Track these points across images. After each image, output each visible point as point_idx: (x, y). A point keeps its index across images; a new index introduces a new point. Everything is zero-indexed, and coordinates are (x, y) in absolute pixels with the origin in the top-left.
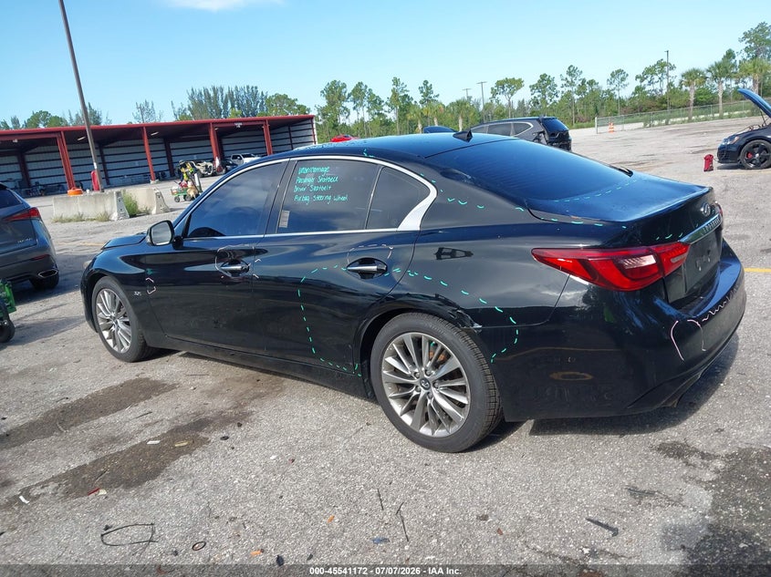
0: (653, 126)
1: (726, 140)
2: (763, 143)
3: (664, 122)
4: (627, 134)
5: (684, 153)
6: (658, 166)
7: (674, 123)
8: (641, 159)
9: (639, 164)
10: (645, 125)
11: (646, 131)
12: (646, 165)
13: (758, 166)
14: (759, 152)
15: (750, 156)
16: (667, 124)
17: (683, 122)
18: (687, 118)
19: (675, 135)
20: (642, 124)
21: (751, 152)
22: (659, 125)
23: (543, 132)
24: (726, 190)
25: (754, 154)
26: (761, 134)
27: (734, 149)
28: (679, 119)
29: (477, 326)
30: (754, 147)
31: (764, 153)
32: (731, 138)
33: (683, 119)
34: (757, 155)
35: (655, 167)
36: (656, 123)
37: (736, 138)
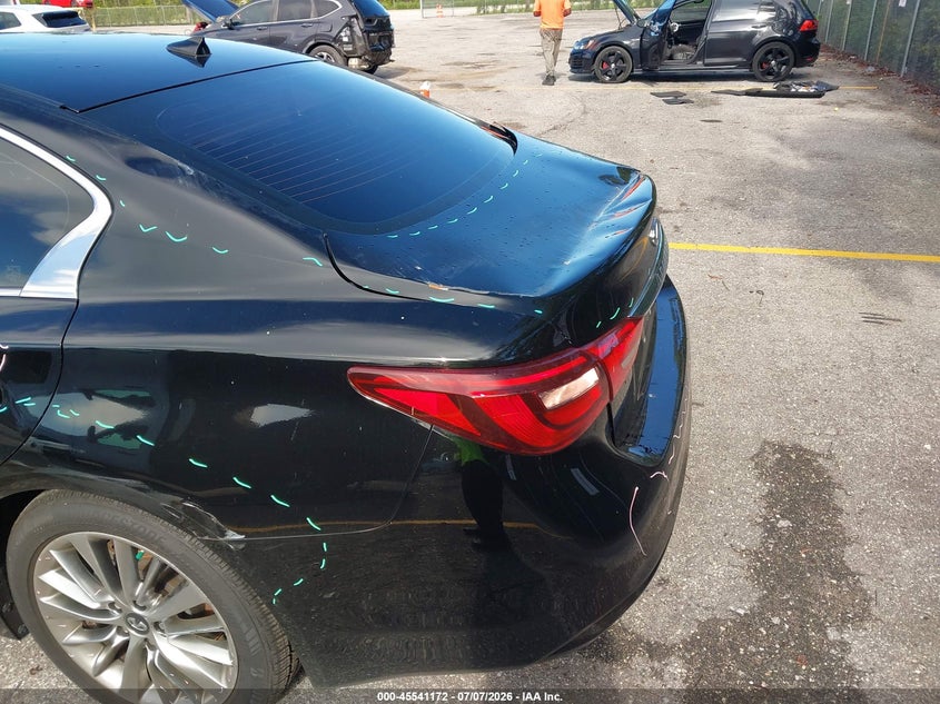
0: (488, 13)
1: (579, 44)
2: (620, 50)
3: (499, 8)
4: (458, 21)
5: (528, 54)
6: (501, 71)
7: (510, 11)
8: (480, 58)
9: (479, 67)
10: (479, 11)
11: (480, 19)
12: (486, 69)
13: (613, 80)
14: (615, 62)
15: (605, 66)
16: (502, 12)
17: (520, 11)
18: (524, 6)
19: (512, 28)
20: (474, 10)
21: (605, 61)
22: (494, 12)
23: (356, 17)
24: (585, 113)
25: (609, 64)
26: (617, 38)
27: (588, 56)
28: (515, 7)
29: (232, 535)
30: (610, 55)
31: (620, 63)
32: (586, 41)
33: (520, 6)
34: (613, 65)
35: (496, 72)
36: (491, 9)
37: (591, 42)
